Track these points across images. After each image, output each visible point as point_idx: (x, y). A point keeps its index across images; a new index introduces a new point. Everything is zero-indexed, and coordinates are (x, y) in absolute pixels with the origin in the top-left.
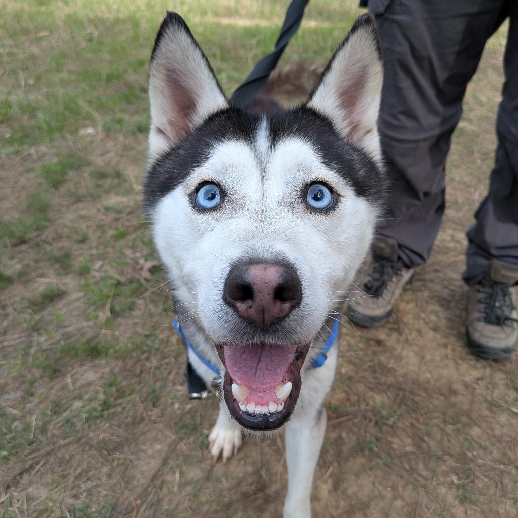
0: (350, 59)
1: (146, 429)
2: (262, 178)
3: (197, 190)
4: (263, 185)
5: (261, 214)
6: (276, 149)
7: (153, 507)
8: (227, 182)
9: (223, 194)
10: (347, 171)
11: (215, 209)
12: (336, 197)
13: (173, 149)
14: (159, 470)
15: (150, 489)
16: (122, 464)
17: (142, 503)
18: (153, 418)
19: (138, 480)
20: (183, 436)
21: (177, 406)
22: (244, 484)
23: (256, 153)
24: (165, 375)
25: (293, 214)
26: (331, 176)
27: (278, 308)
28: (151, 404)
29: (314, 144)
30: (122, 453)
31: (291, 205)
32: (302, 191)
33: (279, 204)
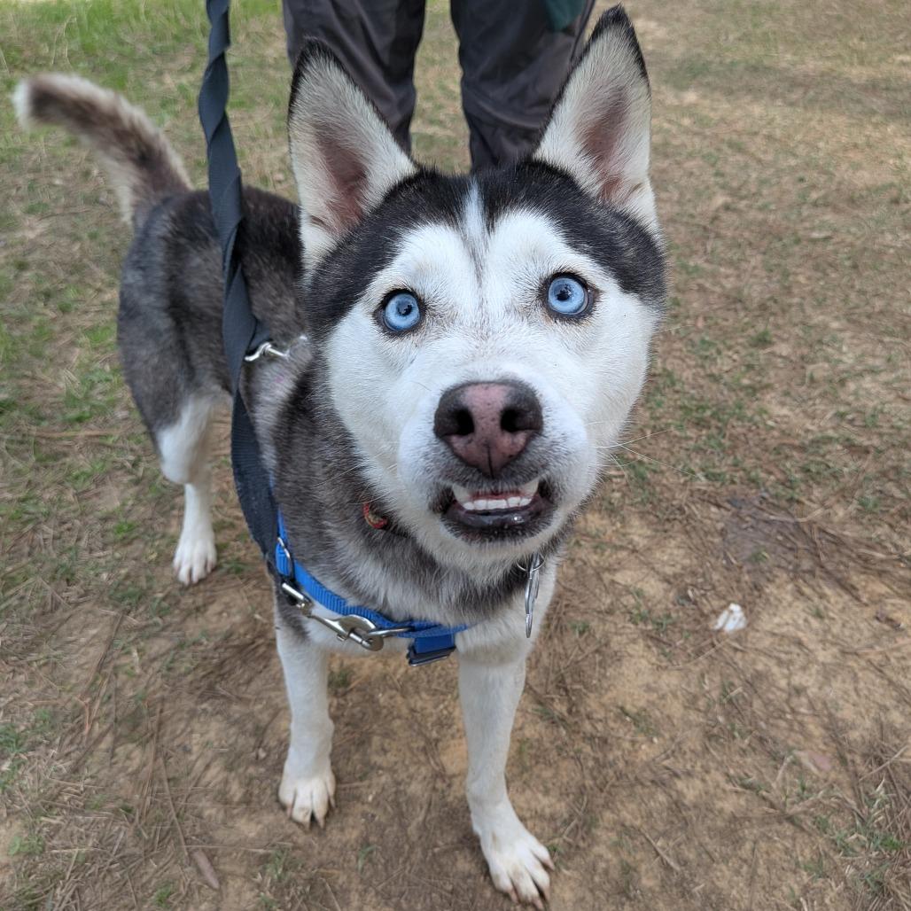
0: (594, 78)
1: (67, 615)
2: (479, 276)
3: (384, 304)
4: (480, 286)
5: (482, 328)
6: (496, 229)
7: (112, 700)
8: (426, 288)
9: (423, 306)
10: (605, 253)
11: (413, 329)
12: (592, 293)
13: (340, 246)
14: (105, 657)
15: (99, 682)
16: (45, 664)
17: (94, 700)
18: (72, 599)
19: (78, 676)
20: (128, 607)
21: (105, 576)
22: (234, 637)
23: (465, 240)
24: (72, 543)
25: (530, 324)
26: (582, 263)
27: (508, 442)
28: (64, 583)
29: (552, 216)
30: (39, 653)
31: (525, 313)
32: (540, 290)
33: (508, 311)
